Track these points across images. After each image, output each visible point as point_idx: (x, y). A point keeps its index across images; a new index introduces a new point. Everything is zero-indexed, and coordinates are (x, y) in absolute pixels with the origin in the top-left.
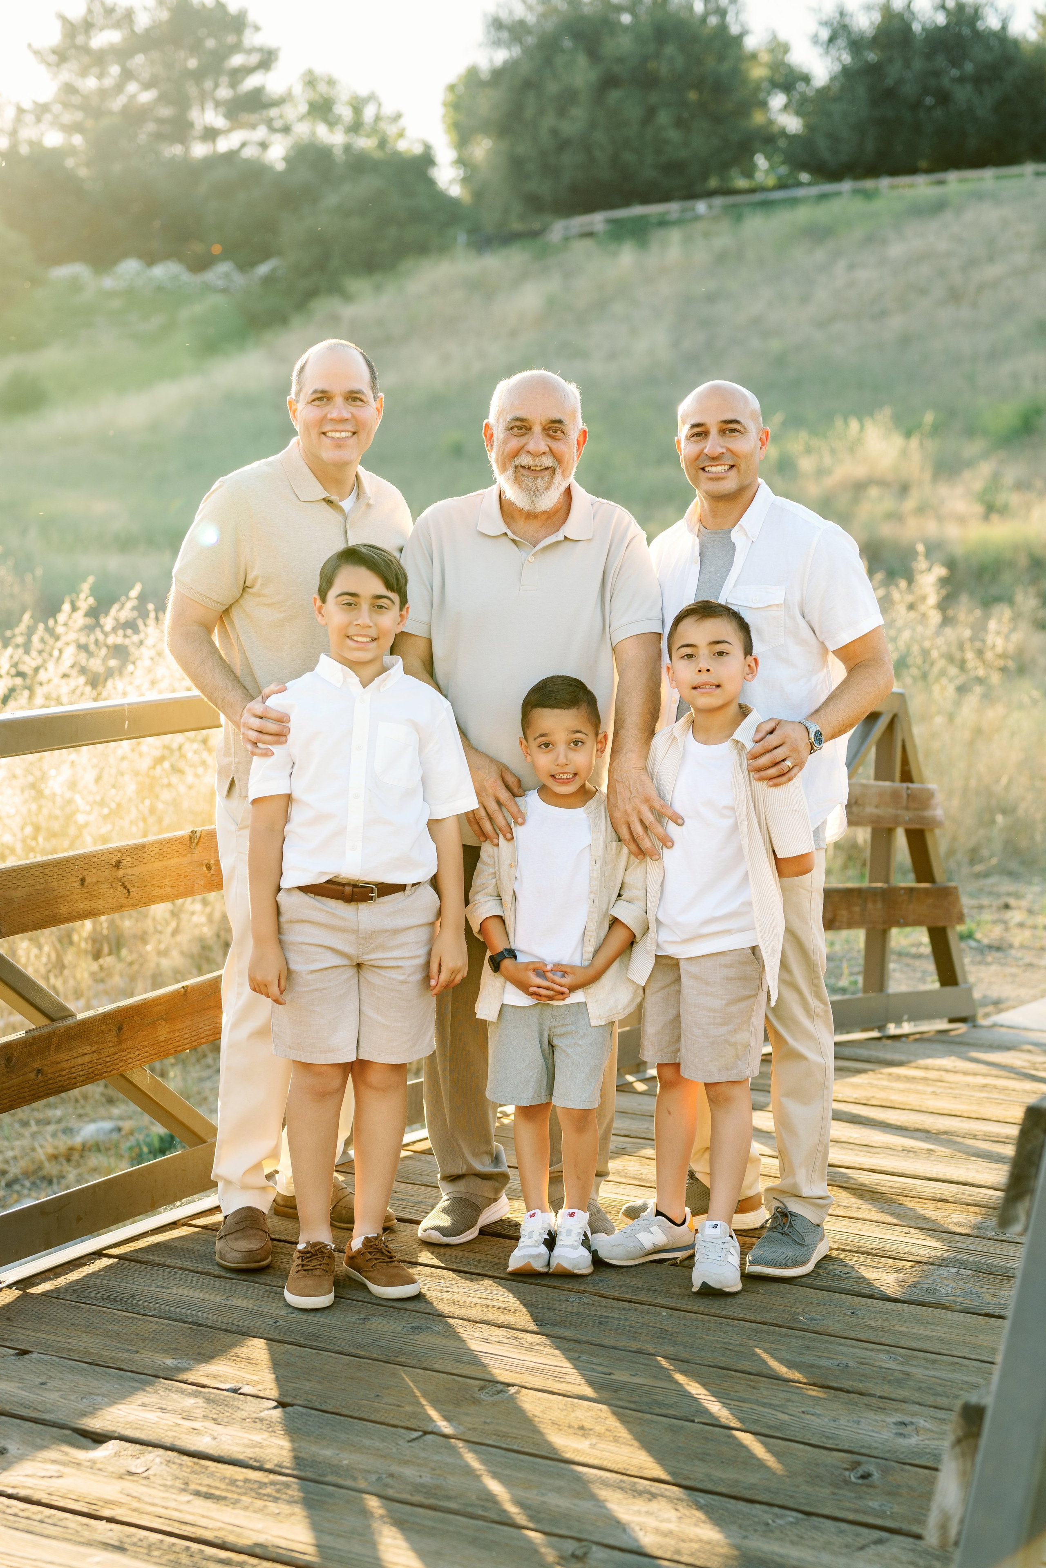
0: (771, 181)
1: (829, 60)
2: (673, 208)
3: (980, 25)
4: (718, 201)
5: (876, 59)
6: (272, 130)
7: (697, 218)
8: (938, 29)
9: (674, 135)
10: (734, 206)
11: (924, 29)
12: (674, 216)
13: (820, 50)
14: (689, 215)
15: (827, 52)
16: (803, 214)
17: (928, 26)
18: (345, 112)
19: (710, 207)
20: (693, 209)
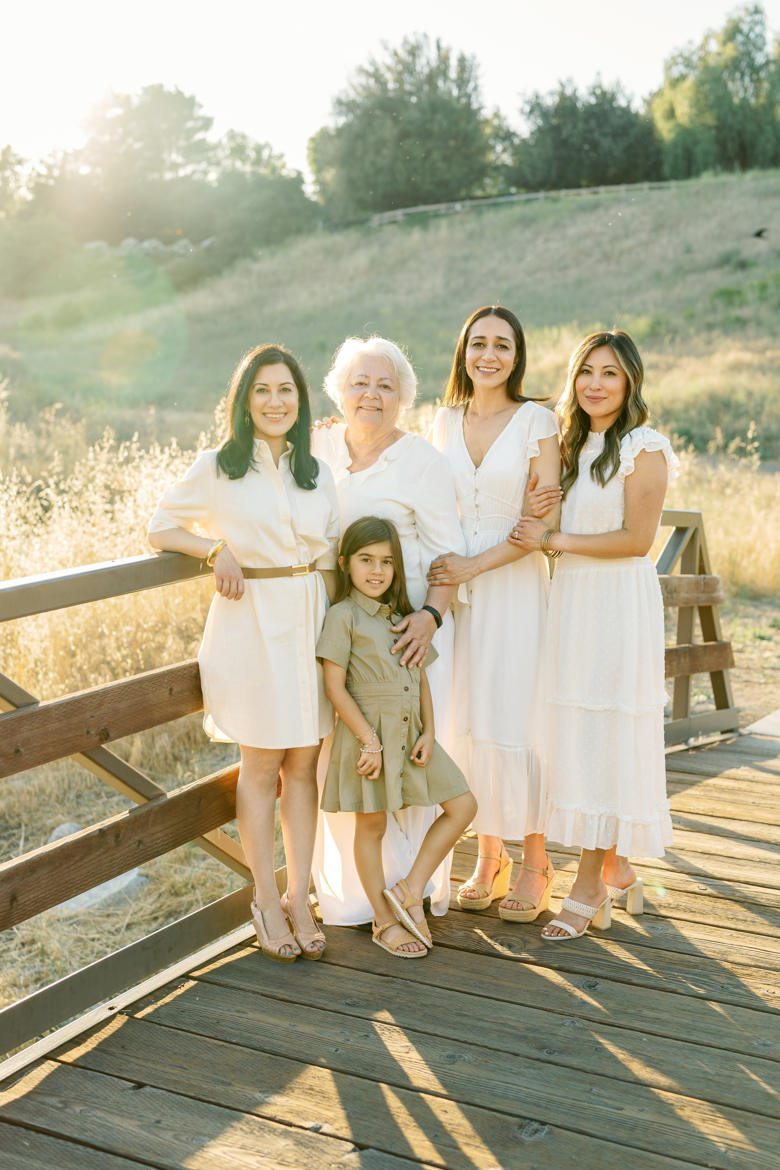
0: (494, 192)
1: (530, 122)
2: (441, 207)
3: (615, 104)
4: (468, 203)
5: (557, 122)
6: (210, 163)
7: (456, 213)
8: (591, 106)
9: (441, 165)
10: (478, 206)
11: (583, 105)
12: (443, 211)
13: (525, 117)
14: (451, 211)
15: (529, 118)
16: (517, 211)
17: (585, 104)
18: (252, 155)
19: (463, 207)
20: (453, 208)
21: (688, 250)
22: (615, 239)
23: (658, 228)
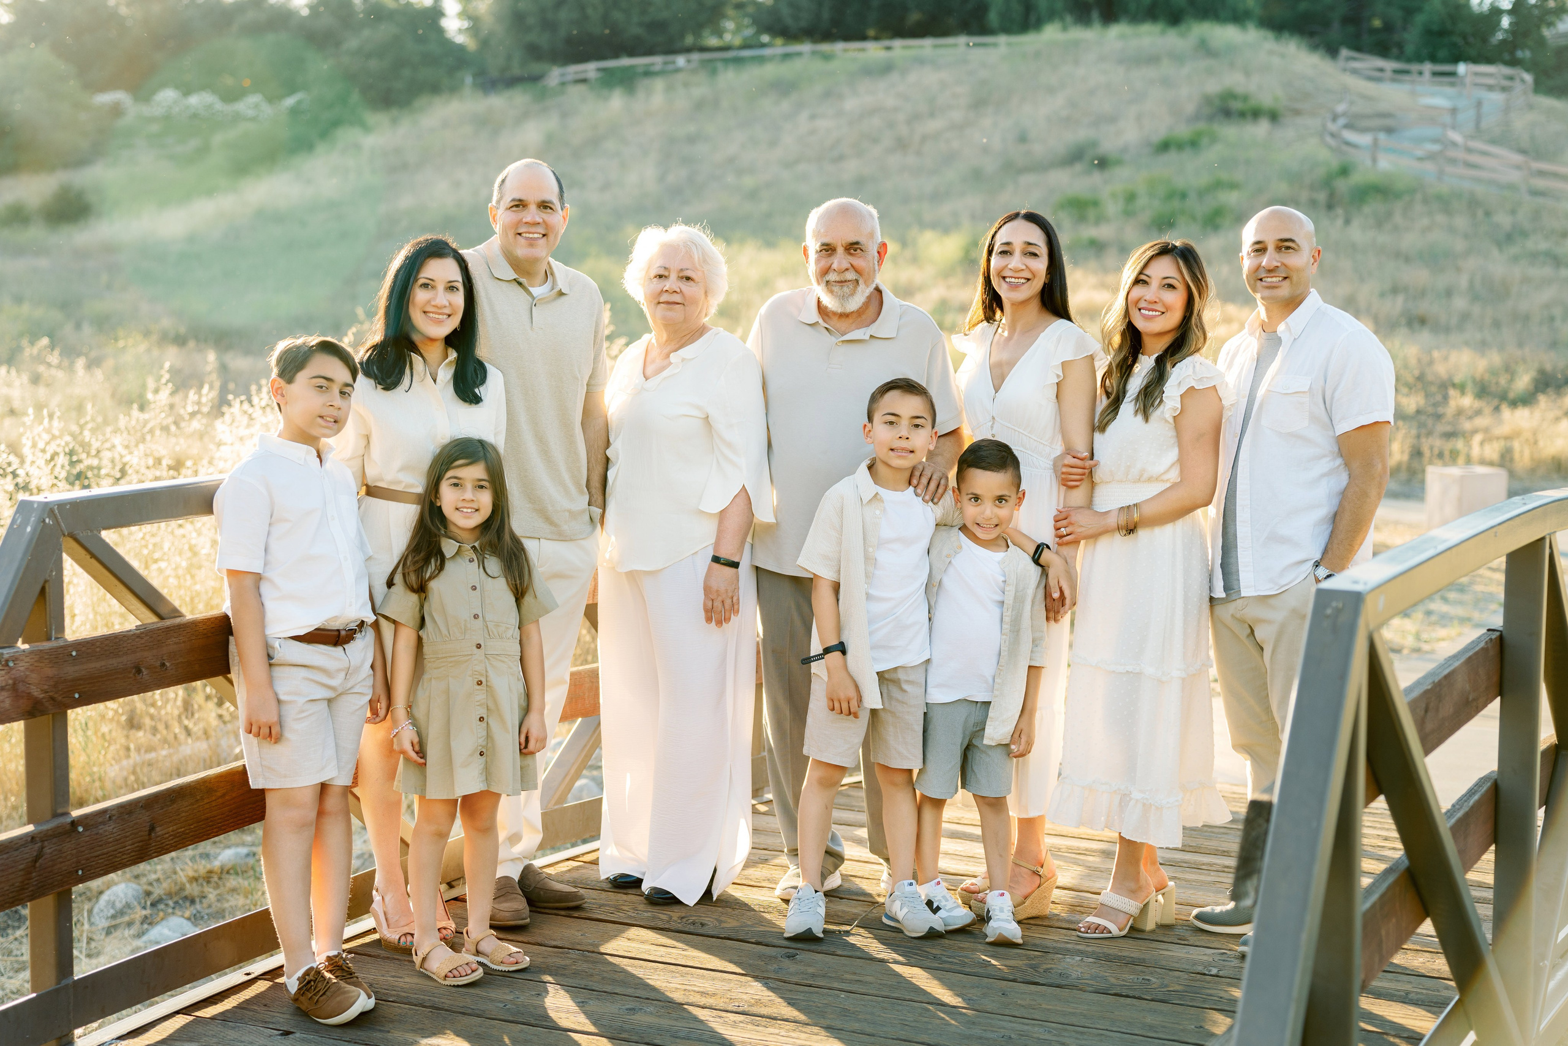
0: (738, 41)
2: (657, 61)
4: (696, 56)
7: (678, 70)
10: (711, 61)
12: (657, 68)
14: (670, 67)
16: (771, 71)
19: (689, 61)
20: (674, 62)
21: (1023, 139)
22: (915, 118)
23: (979, 104)
